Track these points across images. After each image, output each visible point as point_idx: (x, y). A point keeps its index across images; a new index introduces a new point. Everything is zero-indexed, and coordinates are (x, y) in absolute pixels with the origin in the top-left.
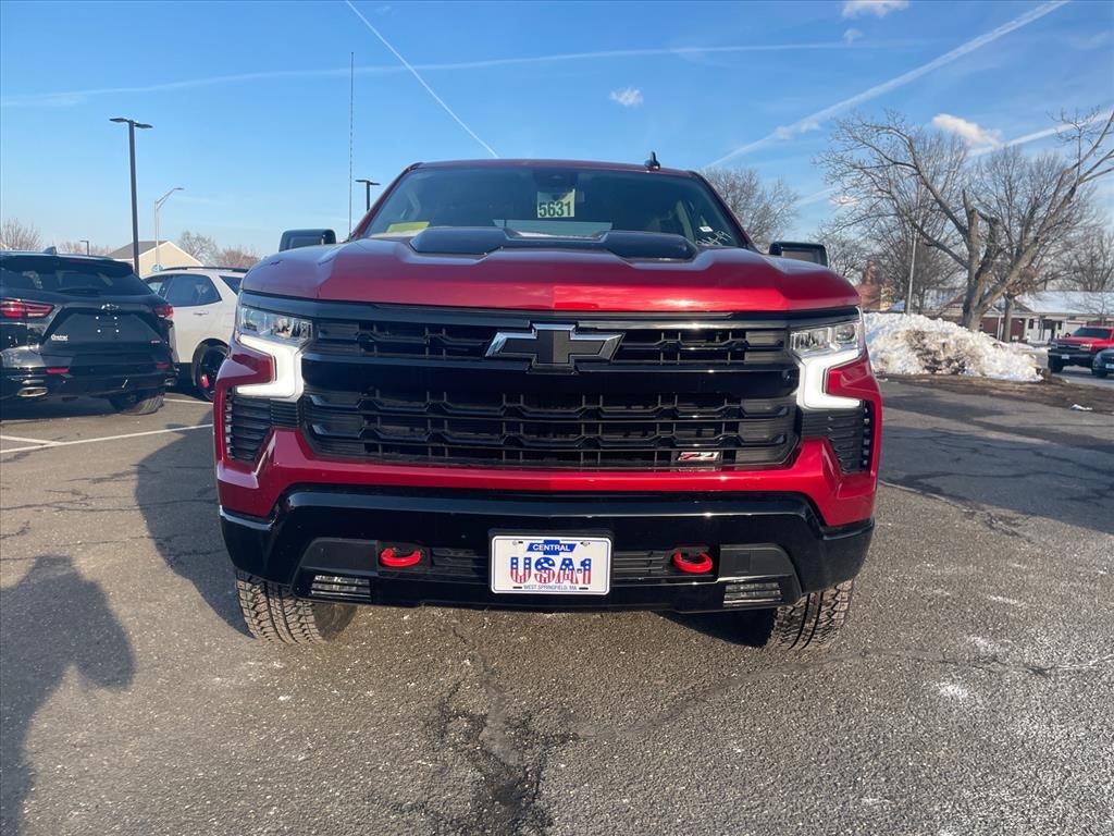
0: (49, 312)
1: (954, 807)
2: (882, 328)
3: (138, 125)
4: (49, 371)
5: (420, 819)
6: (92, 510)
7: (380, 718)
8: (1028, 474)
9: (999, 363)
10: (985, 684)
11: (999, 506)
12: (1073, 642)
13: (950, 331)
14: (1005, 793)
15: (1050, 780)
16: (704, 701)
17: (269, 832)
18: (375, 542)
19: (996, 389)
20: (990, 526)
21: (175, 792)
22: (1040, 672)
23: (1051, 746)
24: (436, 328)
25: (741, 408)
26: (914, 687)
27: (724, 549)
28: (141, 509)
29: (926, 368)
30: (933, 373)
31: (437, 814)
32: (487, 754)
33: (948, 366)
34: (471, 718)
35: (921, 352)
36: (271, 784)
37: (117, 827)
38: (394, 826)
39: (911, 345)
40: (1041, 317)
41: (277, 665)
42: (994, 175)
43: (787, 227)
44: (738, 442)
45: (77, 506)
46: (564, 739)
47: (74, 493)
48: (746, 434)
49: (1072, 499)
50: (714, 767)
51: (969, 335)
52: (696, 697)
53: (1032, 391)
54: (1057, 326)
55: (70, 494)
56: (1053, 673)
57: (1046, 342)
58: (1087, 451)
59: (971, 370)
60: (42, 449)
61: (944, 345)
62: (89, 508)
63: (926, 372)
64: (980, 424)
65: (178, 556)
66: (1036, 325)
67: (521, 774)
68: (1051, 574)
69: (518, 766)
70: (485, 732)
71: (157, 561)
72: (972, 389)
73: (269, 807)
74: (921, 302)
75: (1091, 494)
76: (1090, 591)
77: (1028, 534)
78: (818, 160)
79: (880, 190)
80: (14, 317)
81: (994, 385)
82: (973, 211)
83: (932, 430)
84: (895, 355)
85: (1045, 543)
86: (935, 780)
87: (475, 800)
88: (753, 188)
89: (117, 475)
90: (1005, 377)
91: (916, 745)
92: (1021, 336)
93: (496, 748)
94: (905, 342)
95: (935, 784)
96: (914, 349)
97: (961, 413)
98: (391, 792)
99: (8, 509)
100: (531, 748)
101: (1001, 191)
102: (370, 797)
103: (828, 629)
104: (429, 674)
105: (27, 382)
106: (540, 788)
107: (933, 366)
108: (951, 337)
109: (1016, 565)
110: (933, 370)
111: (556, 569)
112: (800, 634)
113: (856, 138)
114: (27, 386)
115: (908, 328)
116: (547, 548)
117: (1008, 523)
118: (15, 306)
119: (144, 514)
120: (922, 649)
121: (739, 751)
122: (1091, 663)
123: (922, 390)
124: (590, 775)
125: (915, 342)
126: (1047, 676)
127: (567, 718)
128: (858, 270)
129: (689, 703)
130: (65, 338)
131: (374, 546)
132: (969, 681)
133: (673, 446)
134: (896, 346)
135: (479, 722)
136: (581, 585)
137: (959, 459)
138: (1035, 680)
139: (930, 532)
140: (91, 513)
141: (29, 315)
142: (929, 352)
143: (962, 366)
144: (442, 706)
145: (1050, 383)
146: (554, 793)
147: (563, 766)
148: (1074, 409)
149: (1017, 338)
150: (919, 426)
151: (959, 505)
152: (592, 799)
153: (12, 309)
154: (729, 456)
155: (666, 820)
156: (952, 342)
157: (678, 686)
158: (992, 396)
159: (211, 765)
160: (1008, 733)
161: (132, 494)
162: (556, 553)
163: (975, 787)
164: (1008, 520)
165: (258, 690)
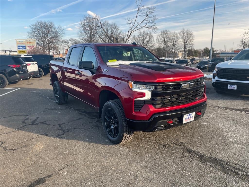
27: (202, 110)
41: (125, 147)
69: (184, 148)
87: (187, 153)
88: (53, 27)
93: (177, 147)
146: (193, 149)
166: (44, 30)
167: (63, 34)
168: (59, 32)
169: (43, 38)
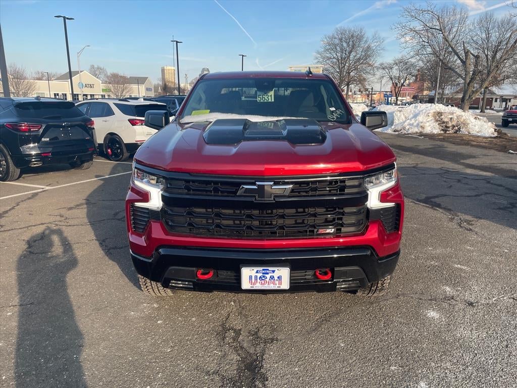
0: (40, 128)
1: (427, 371)
2: (422, 111)
3: (68, 19)
4: (42, 155)
5: (217, 378)
6: (70, 226)
7: (198, 331)
8: (482, 195)
9: (477, 127)
10: (447, 311)
11: (465, 214)
12: (487, 288)
13: (455, 111)
14: (448, 364)
15: (468, 358)
16: (329, 321)
17: (159, 384)
18: (195, 269)
19: (474, 141)
20: (460, 226)
21: (121, 367)
22: (471, 304)
23: (470, 341)
24: (216, 183)
25: (344, 211)
26: (417, 313)
27: (336, 269)
28: (91, 225)
29: (443, 130)
30: (445, 133)
31: (223, 376)
32: (242, 348)
33: (452, 129)
34: (235, 331)
35: (440, 122)
36: (158, 363)
37: (101, 383)
38: (207, 381)
39: (435, 119)
40: (501, 97)
41: (155, 305)
42: (481, 27)
43: (379, 56)
44: (342, 225)
45: (63, 223)
46: (272, 340)
47: (61, 216)
48: (345, 221)
49: (500, 209)
50: (332, 353)
51: (463, 113)
52: (326, 319)
53: (491, 142)
54: (508, 101)
55: (59, 217)
56: (477, 305)
57: (503, 109)
58: (511, 180)
59: (464, 131)
60: (43, 191)
61: (451, 118)
62: (69, 224)
63: (442, 132)
64: (463, 164)
65: (109, 249)
66: (498, 100)
67: (255, 357)
68: (484, 252)
69: (254, 353)
70: (241, 338)
71: (101, 253)
72: (463, 142)
73: (158, 373)
74: (443, 92)
75: (509, 206)
76: (499, 261)
77: (476, 230)
78: (393, 27)
79: (423, 41)
80: (25, 131)
81: (473, 139)
82: (468, 52)
83: (441, 169)
84: (428, 124)
85: (483, 235)
86: (421, 358)
87: (238, 369)
88: (362, 37)
89: (78, 205)
90: (479, 134)
91: (415, 342)
92: (491, 106)
93: (245, 345)
94: (433, 118)
95: (421, 360)
96: (437, 121)
97: (456, 157)
98: (205, 366)
99: (34, 226)
100: (259, 345)
101: (484, 36)
102: (197, 368)
103: (382, 289)
104: (217, 309)
105: (33, 160)
106: (263, 364)
107: (445, 129)
108: (454, 114)
109: (469, 248)
110: (445, 131)
111: (268, 280)
112: (370, 291)
113: (412, 16)
114: (33, 162)
115: (435, 111)
116: (264, 272)
117: (468, 224)
118: (24, 126)
119: (92, 227)
120: (422, 293)
121: (343, 345)
122: (494, 299)
123: (439, 143)
124: (282, 357)
125: (438, 117)
126: (474, 306)
127: (273, 330)
128: (413, 76)
129: (323, 322)
130: (48, 139)
131: (194, 270)
132: (440, 309)
133: (315, 228)
134: (428, 120)
135: (238, 333)
136: (278, 285)
137: (451, 186)
138: (469, 309)
139: (432, 229)
140: (70, 227)
141: (32, 130)
142: (444, 122)
143: (459, 129)
144: (223, 325)
145: (500, 137)
146: (268, 366)
147: (272, 353)
148: (509, 153)
149: (489, 107)
150: (435, 166)
151: (448, 214)
152: (283, 369)
153: (23, 128)
154: (339, 230)
155: (312, 378)
156: (455, 117)
157: (319, 314)
158: (472, 146)
159: (134, 354)
160: (453, 335)
161: (85, 216)
162: (268, 274)
163: (437, 361)
164: (469, 222)
165: (149, 318)
166: (345, 45)
167: (381, 51)
168: (374, 48)
169: (342, 61)
